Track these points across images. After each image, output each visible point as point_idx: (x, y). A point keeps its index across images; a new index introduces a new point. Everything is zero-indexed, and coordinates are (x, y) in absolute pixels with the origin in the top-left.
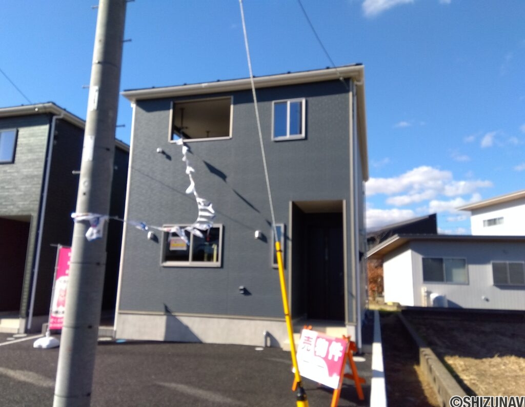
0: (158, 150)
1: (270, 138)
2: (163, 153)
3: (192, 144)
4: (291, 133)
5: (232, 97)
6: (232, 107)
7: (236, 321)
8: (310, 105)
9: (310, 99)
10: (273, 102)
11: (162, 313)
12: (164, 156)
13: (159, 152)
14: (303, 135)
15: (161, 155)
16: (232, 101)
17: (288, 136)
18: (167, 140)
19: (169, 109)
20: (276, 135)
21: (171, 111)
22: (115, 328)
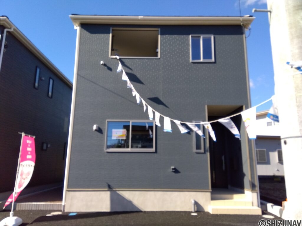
0: (102, 62)
1: (189, 61)
2: (105, 65)
3: (125, 60)
4: (204, 58)
5: (159, 29)
6: (159, 36)
7: (169, 193)
8: (216, 40)
9: (217, 36)
10: (190, 36)
11: (106, 189)
12: (106, 68)
13: (102, 64)
14: (213, 60)
15: (103, 66)
16: (159, 32)
17: (202, 60)
18: (108, 56)
19: (109, 33)
20: (193, 59)
21: (111, 35)
22: (63, 203)
